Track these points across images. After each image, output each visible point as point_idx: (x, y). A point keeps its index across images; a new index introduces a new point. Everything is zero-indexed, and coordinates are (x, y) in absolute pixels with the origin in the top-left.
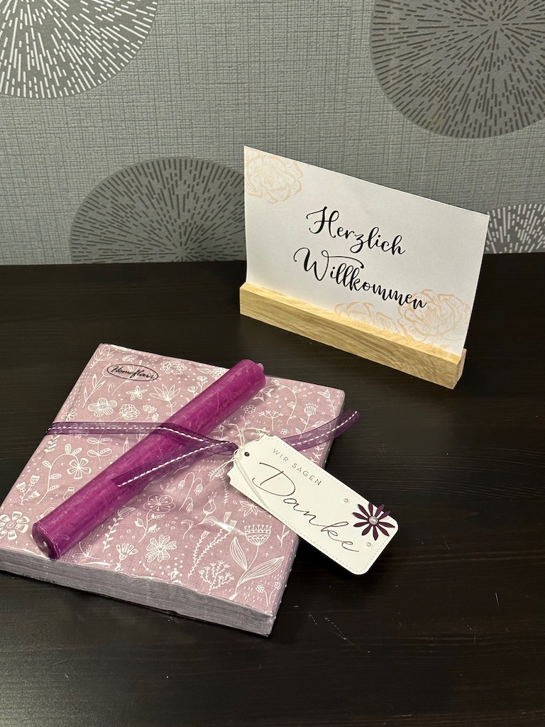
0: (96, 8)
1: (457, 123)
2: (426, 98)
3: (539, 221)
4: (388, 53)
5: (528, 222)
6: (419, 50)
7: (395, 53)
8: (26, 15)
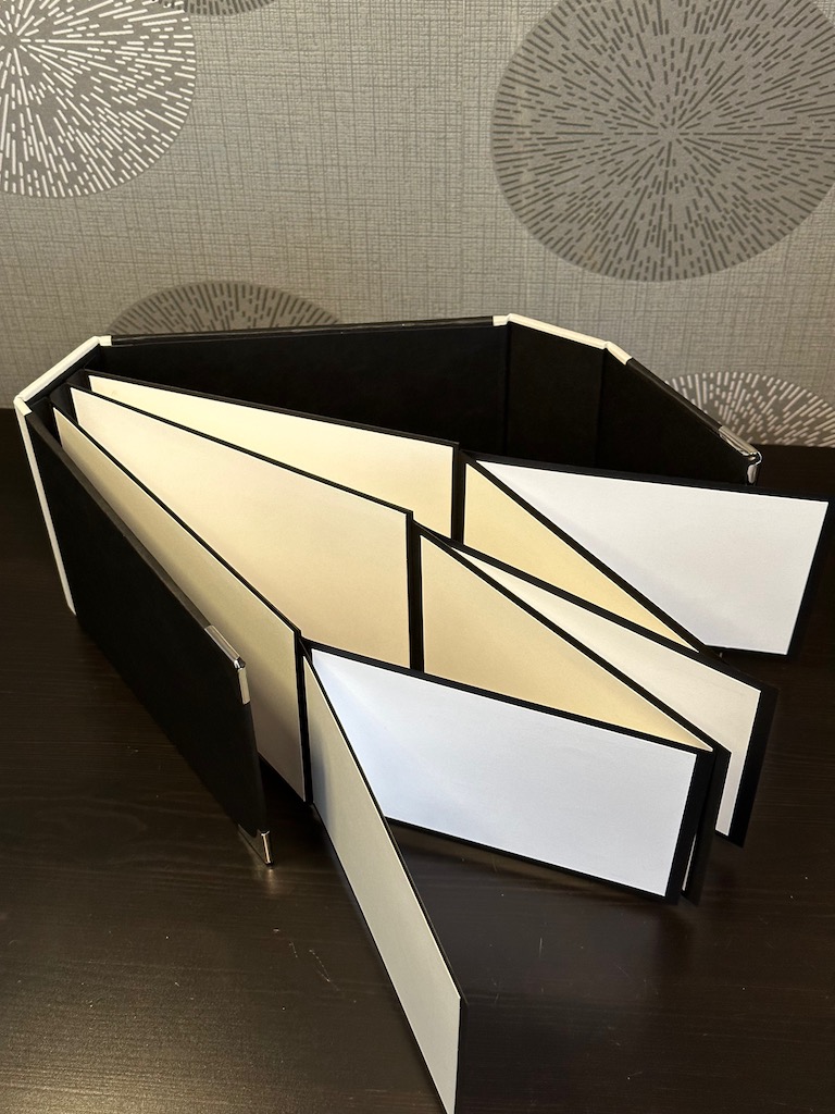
0: (112, 87)
1: (621, 259)
2: (575, 226)
3: (749, 395)
4: (517, 163)
5: (733, 396)
6: (561, 162)
7: (527, 165)
8: (19, 92)
